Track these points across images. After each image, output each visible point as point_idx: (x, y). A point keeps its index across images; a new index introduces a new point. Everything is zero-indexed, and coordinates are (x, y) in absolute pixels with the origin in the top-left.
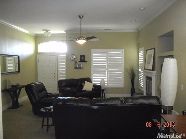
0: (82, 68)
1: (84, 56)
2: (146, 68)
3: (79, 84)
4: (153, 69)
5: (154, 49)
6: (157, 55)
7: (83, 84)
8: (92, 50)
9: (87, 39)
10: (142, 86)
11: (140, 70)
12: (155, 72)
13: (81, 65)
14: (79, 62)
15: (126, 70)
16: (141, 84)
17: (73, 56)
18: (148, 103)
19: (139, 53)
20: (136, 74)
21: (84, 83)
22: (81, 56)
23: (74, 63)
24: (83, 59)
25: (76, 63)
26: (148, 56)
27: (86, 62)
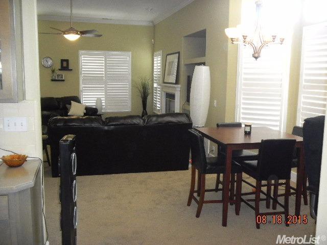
0: (63, 80)
1: (67, 61)
2: (165, 81)
3: (61, 106)
4: (177, 82)
5: (179, 53)
6: (182, 63)
7: (68, 106)
8: (81, 52)
9: (82, 33)
10: (158, 108)
11: (155, 85)
12: (179, 86)
13: (62, 75)
14: (59, 70)
15: (134, 85)
16: (158, 105)
17: (48, 59)
18: (176, 121)
19: (155, 60)
20: (150, 91)
21: (70, 104)
22: (62, 61)
23: (50, 72)
24: (65, 65)
25: (53, 71)
26: (169, 63)
27: (71, 70)
